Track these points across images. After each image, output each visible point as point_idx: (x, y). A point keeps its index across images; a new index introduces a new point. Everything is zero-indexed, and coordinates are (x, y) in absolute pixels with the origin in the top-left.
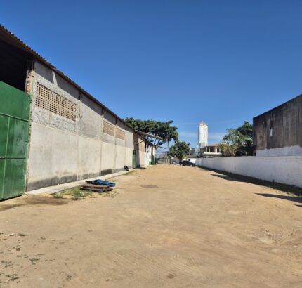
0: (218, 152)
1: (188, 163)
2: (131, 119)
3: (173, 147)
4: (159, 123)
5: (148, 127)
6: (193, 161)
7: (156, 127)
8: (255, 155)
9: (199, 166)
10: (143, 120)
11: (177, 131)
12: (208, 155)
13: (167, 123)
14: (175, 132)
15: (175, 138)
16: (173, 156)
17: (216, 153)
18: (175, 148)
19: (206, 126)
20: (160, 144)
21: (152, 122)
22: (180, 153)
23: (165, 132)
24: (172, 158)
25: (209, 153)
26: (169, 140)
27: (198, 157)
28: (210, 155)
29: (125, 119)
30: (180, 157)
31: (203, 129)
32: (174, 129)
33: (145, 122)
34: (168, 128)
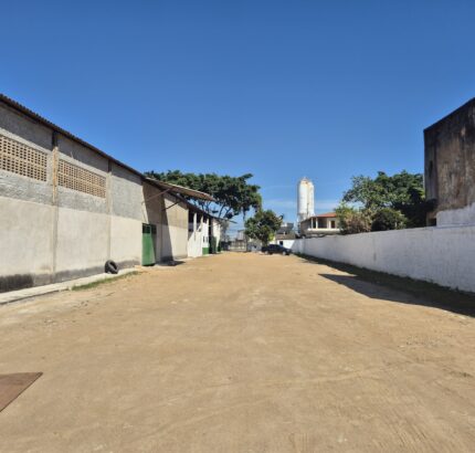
0: (333, 226)
1: (279, 249)
2: (177, 172)
3: (251, 220)
4: (227, 177)
5: (206, 186)
6: (288, 244)
7: (221, 185)
8: (434, 223)
9: (299, 255)
10: (197, 174)
11: (259, 192)
12: (314, 233)
13: (240, 179)
14: (254, 194)
15: (256, 204)
16: (252, 237)
17: (329, 229)
18: (255, 222)
19: (311, 185)
20: (230, 216)
21: (213, 177)
22: (265, 231)
23: (238, 195)
24: (251, 240)
25: (317, 229)
26: (246, 209)
27: (297, 237)
28: (318, 233)
29: (166, 173)
30: (265, 238)
31: (306, 189)
32: (254, 189)
33: (202, 176)
34: (242, 187)
